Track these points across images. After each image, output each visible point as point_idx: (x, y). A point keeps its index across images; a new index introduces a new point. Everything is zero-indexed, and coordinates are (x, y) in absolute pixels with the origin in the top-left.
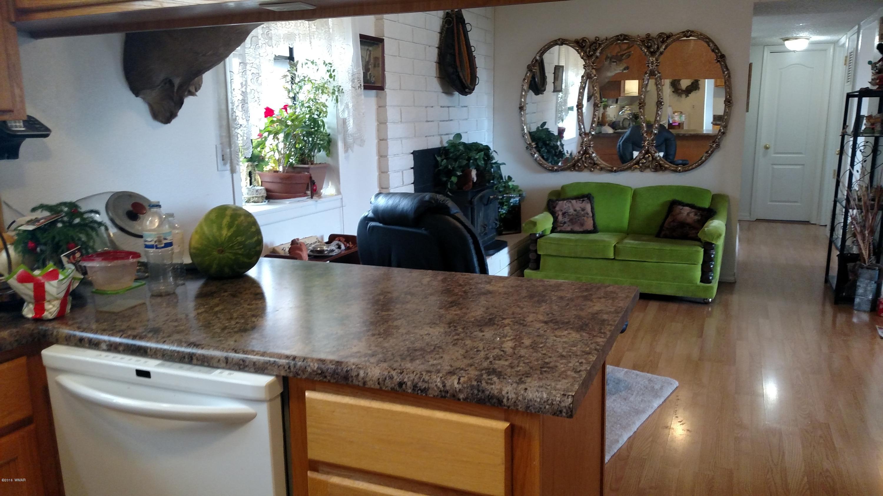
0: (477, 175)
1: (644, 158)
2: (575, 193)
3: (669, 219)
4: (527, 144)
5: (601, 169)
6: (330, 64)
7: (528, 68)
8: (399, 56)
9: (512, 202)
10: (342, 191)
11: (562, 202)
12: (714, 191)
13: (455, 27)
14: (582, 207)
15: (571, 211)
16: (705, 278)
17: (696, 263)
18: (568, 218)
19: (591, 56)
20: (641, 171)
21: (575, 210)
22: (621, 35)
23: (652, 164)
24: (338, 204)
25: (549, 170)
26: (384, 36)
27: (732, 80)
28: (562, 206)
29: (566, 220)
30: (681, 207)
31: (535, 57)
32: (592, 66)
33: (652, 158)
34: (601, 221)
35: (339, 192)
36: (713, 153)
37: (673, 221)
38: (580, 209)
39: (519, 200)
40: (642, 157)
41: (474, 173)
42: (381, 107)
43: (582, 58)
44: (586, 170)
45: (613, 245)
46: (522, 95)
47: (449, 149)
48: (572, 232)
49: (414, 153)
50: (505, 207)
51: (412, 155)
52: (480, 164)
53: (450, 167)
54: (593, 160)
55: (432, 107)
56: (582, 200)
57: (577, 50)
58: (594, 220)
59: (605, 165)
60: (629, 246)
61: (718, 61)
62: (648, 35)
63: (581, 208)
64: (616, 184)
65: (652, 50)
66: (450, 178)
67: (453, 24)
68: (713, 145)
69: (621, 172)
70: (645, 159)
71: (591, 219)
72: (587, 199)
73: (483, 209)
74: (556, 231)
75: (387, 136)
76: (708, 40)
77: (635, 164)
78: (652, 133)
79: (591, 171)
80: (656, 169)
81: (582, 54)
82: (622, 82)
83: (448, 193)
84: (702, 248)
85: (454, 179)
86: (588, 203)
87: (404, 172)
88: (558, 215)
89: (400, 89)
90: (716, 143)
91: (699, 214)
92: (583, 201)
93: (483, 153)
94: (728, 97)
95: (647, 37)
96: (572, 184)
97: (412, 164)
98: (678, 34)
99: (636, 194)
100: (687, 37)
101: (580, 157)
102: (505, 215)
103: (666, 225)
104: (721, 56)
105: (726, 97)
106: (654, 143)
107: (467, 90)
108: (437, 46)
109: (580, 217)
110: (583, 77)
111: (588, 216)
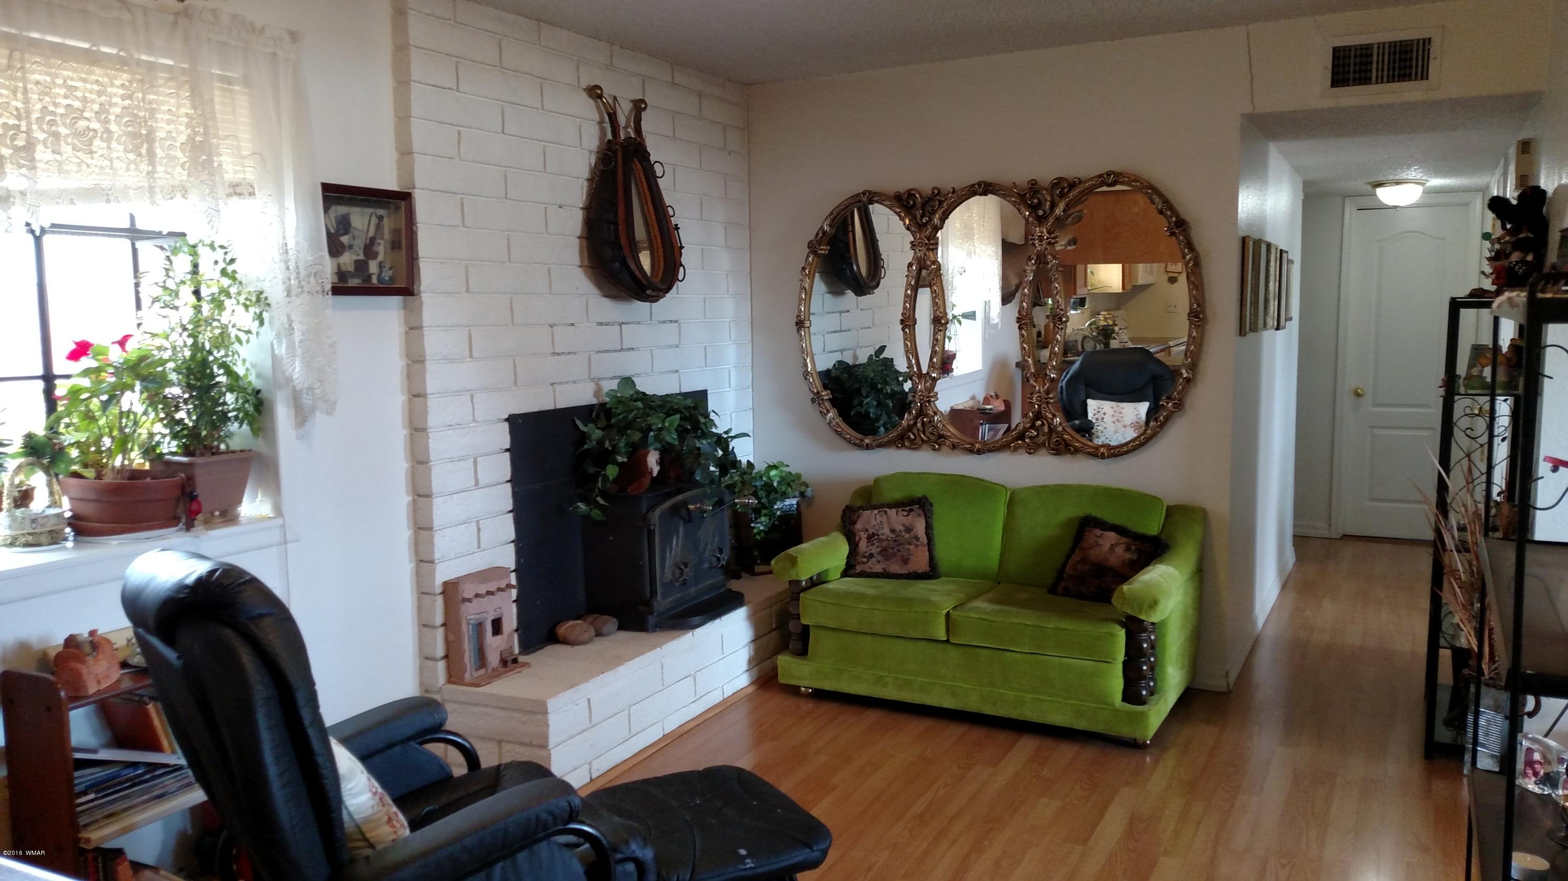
0: (661, 462)
1: (1033, 426)
2: (898, 495)
3: (1076, 557)
4: (813, 392)
5: (954, 447)
6: (222, 247)
7: (809, 247)
8: (464, 226)
9: (778, 509)
10: (285, 510)
11: (869, 512)
12: (1169, 501)
13: (620, 170)
14: (907, 524)
15: (886, 531)
16: (1132, 695)
17: (1108, 660)
18: (878, 547)
19: (925, 225)
20: (1030, 453)
21: (893, 531)
22: (979, 184)
23: (1050, 439)
24: (276, 536)
25: (855, 444)
26: (415, 188)
27: (1204, 272)
28: (869, 520)
29: (874, 550)
30: (1099, 532)
31: (822, 227)
32: (926, 244)
33: (1049, 427)
34: (946, 552)
35: (278, 511)
36: (1170, 422)
37: (1083, 561)
38: (902, 528)
39: (798, 504)
40: (1028, 425)
41: (653, 460)
42: (414, 329)
43: (908, 229)
44: (925, 446)
45: (945, 612)
46: (800, 299)
47: (611, 408)
48: (886, 575)
49: (513, 420)
50: (763, 519)
51: (506, 425)
52: (668, 439)
53: (607, 444)
54: (936, 427)
55: (572, 325)
56: (908, 509)
57: (898, 214)
58: (930, 551)
59: (958, 438)
60: (975, 616)
61: (1173, 234)
62: (1033, 183)
63: (904, 525)
64: (977, 479)
65: (1041, 213)
66: (604, 469)
67: (616, 162)
68: (1168, 403)
69: (989, 454)
70: (1037, 429)
71: (926, 548)
72: (919, 508)
73: (681, 529)
74: (851, 572)
75: (425, 388)
76: (1151, 190)
77: (1018, 439)
78: (1045, 378)
79: (934, 450)
80: (1057, 450)
81: (907, 222)
82: (1080, 268)
83: (599, 499)
84: (1123, 627)
85: (612, 471)
86: (919, 515)
87: (479, 459)
88: (860, 539)
89: (467, 292)
90: (1174, 399)
91: (1133, 548)
92: (911, 510)
93: (678, 416)
94: (1195, 306)
95: (1031, 188)
96: (894, 475)
97: (506, 442)
98: (1091, 179)
99: (1014, 500)
100: (1109, 185)
101: (912, 422)
102: (763, 534)
103: (1069, 570)
104: (1176, 222)
105: (1191, 306)
106: (1051, 398)
107: (649, 292)
108: (581, 206)
109: (901, 544)
110: (910, 265)
111: (918, 543)
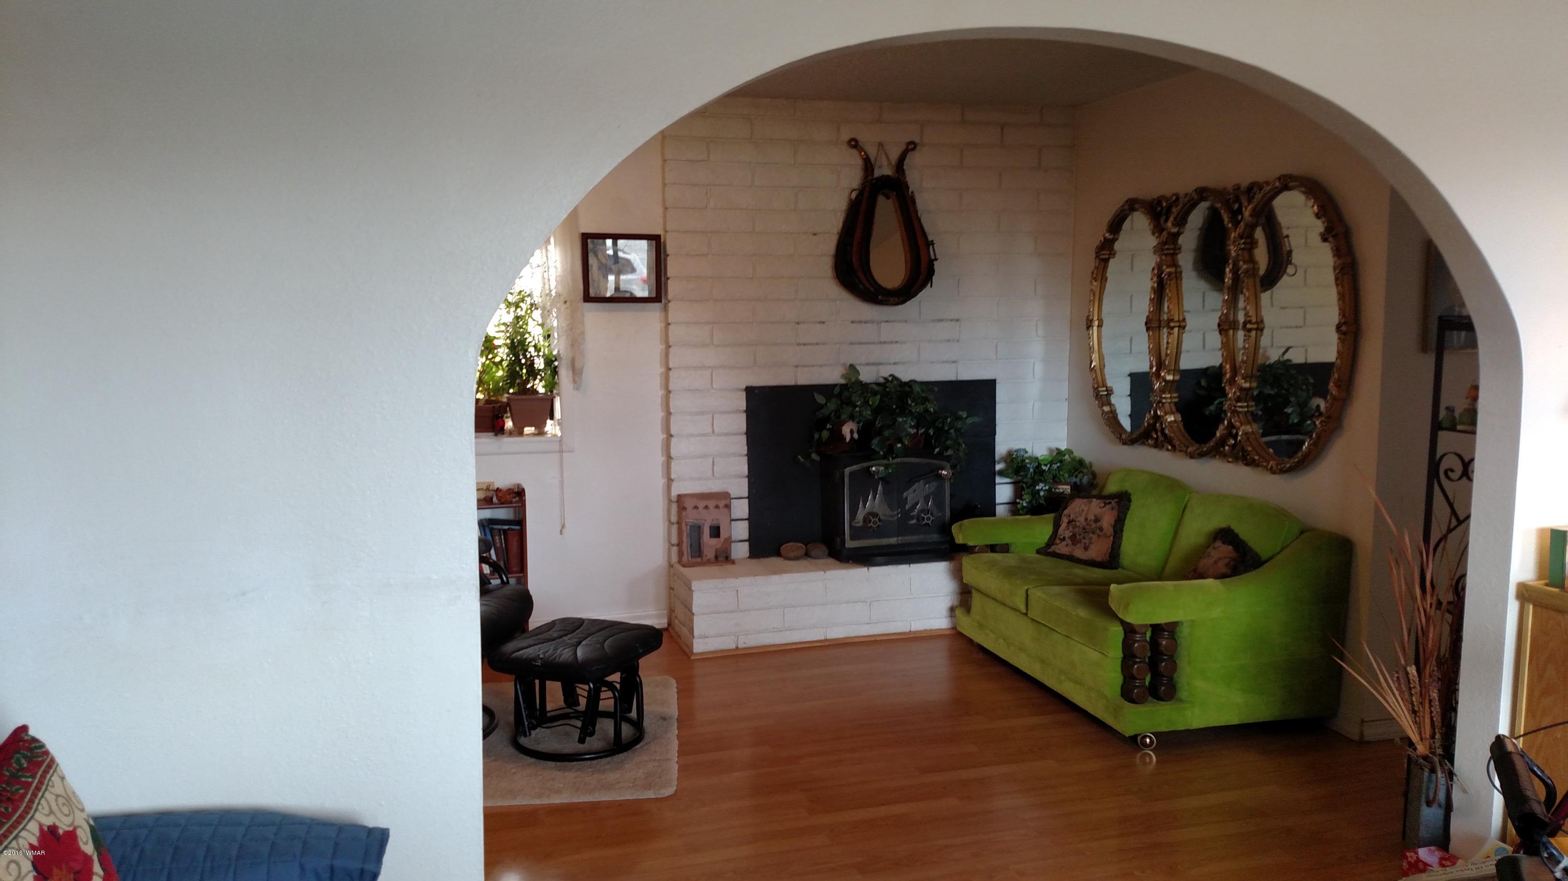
1: (1230, 435)
4: (1094, 387)
8: (710, 255)
11: (1081, 498)
14: (1098, 515)
15: (1082, 519)
16: (1127, 690)
17: (1105, 653)
18: (1071, 532)
19: (1164, 230)
22: (1196, 190)
24: (556, 447)
26: (665, 231)
29: (1068, 534)
32: (1163, 249)
34: (1127, 548)
36: (1331, 440)
38: (1093, 518)
39: (1071, 488)
40: (1225, 432)
41: (847, 429)
46: (1090, 300)
48: (1071, 558)
49: (750, 392)
51: (744, 394)
55: (821, 323)
56: (1108, 501)
58: (1114, 543)
64: (1174, 481)
65: (1240, 217)
68: (1317, 420)
70: (1234, 438)
71: (1110, 541)
72: (1119, 503)
73: (880, 487)
74: (1048, 550)
75: (669, 363)
76: (1310, 194)
77: (1220, 446)
79: (1169, 450)
81: (1151, 227)
83: (813, 455)
84: (1122, 625)
85: (825, 435)
86: (1114, 509)
87: (716, 415)
88: (1063, 523)
89: (710, 300)
90: (1322, 417)
92: (1109, 504)
96: (1122, 470)
97: (744, 406)
99: (1188, 505)
101: (1151, 422)
107: (880, 297)
109: (1087, 532)
110: (1153, 269)
111: (1101, 534)
